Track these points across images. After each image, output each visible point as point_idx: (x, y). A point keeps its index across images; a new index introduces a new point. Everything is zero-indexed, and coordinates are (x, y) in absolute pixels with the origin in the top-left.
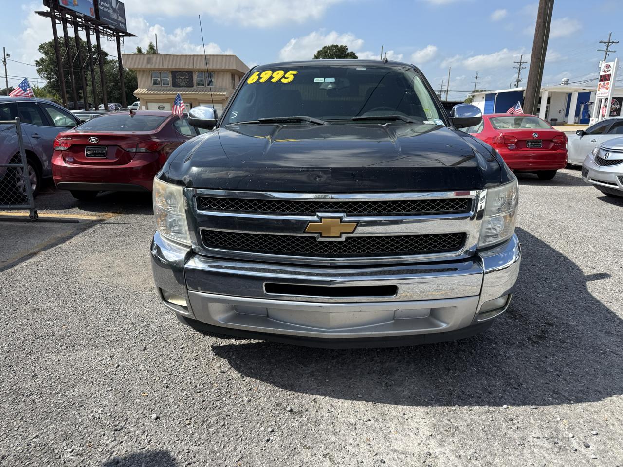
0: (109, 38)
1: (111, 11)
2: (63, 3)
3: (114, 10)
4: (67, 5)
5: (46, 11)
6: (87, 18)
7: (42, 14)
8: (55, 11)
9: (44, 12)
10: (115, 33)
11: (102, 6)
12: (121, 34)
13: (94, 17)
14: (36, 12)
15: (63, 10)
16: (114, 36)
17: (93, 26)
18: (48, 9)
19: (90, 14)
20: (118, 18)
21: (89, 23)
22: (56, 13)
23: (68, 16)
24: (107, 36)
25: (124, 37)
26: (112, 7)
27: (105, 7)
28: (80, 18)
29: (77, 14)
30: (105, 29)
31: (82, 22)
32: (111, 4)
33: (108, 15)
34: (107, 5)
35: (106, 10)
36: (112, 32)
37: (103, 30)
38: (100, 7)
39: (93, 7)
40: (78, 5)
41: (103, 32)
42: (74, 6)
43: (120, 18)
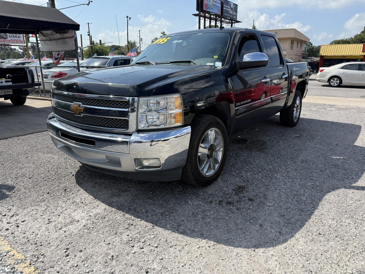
0: (227, 24)
1: (230, 10)
2: (205, 8)
3: (232, 9)
4: (207, 9)
5: (197, 14)
6: (216, 15)
7: (195, 15)
8: (201, 13)
9: (196, 14)
10: (230, 22)
11: (226, 7)
12: (233, 22)
13: (220, 14)
14: (193, 15)
15: (205, 12)
16: (230, 23)
17: (219, 19)
18: (198, 12)
19: (218, 12)
20: (233, 13)
21: (217, 17)
22: (201, 14)
23: (207, 15)
24: (226, 23)
25: (235, 23)
26: (231, 7)
27: (227, 8)
28: (213, 15)
29: (211, 13)
30: (225, 20)
31: (213, 17)
32: (230, 6)
33: (227, 12)
34: (228, 7)
35: (227, 9)
36: (229, 21)
37: (224, 20)
38: (224, 8)
39: (220, 9)
40: (212, 9)
41: (224, 22)
42: (210, 9)
43: (234, 13)
